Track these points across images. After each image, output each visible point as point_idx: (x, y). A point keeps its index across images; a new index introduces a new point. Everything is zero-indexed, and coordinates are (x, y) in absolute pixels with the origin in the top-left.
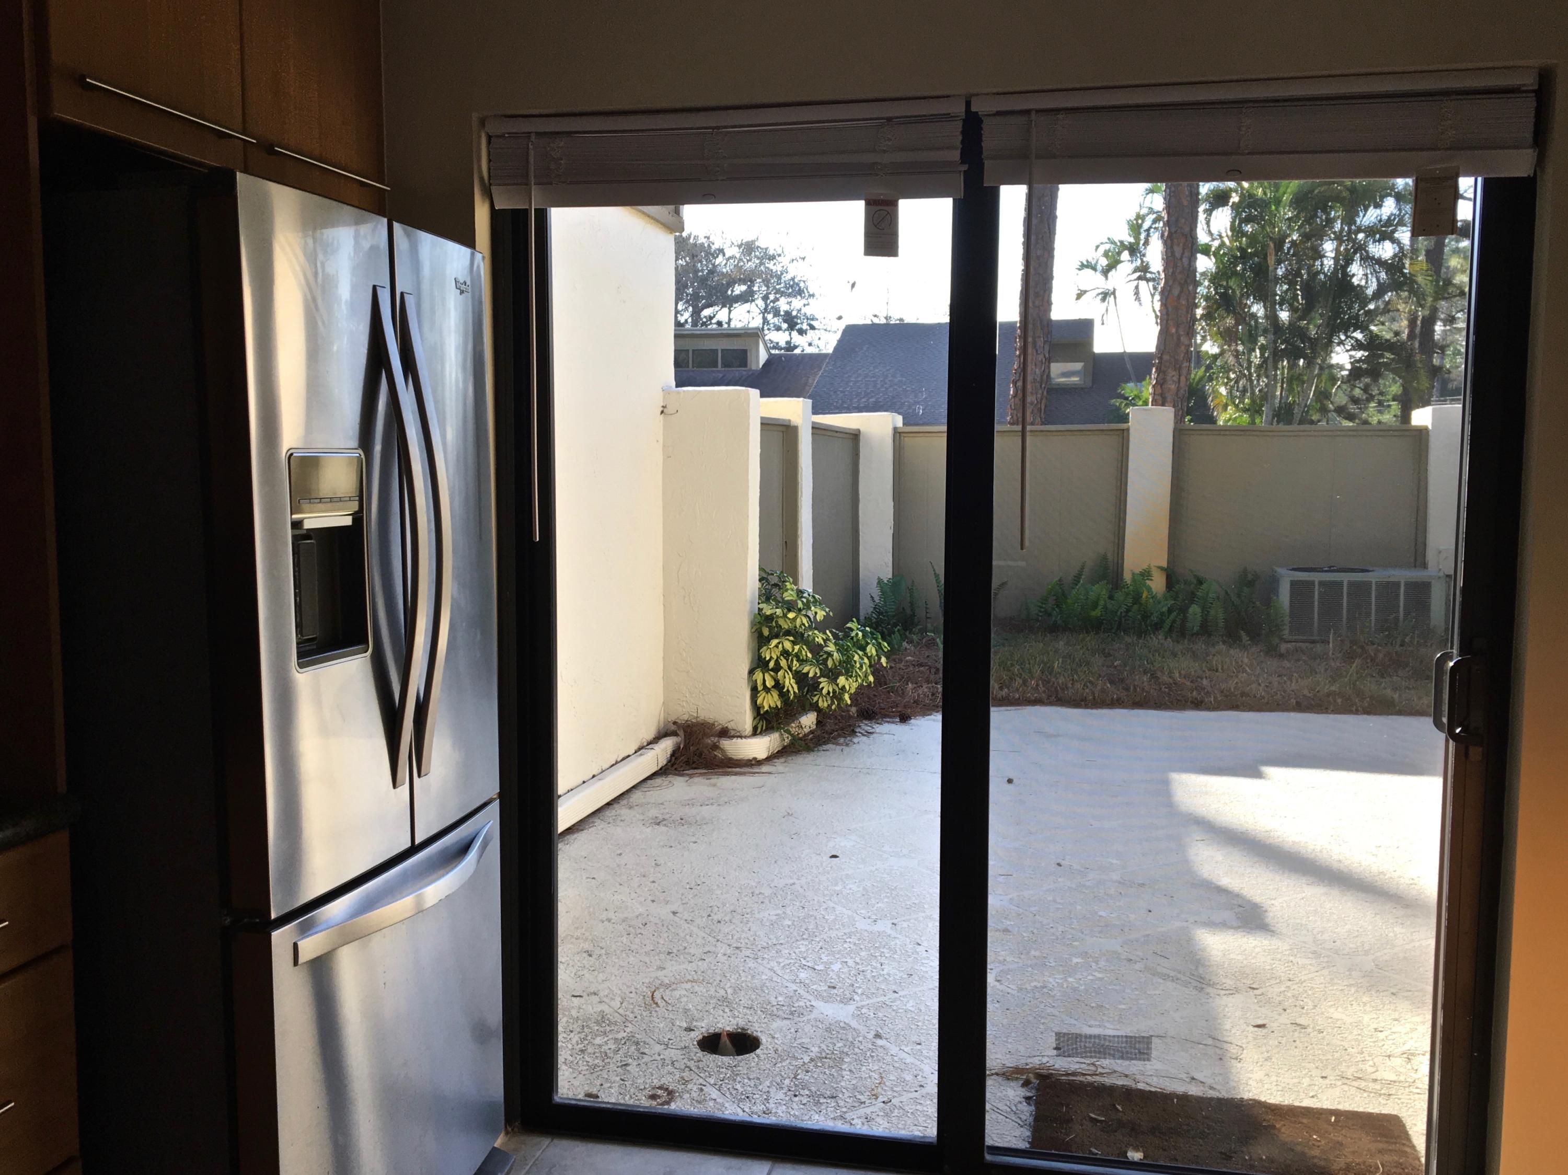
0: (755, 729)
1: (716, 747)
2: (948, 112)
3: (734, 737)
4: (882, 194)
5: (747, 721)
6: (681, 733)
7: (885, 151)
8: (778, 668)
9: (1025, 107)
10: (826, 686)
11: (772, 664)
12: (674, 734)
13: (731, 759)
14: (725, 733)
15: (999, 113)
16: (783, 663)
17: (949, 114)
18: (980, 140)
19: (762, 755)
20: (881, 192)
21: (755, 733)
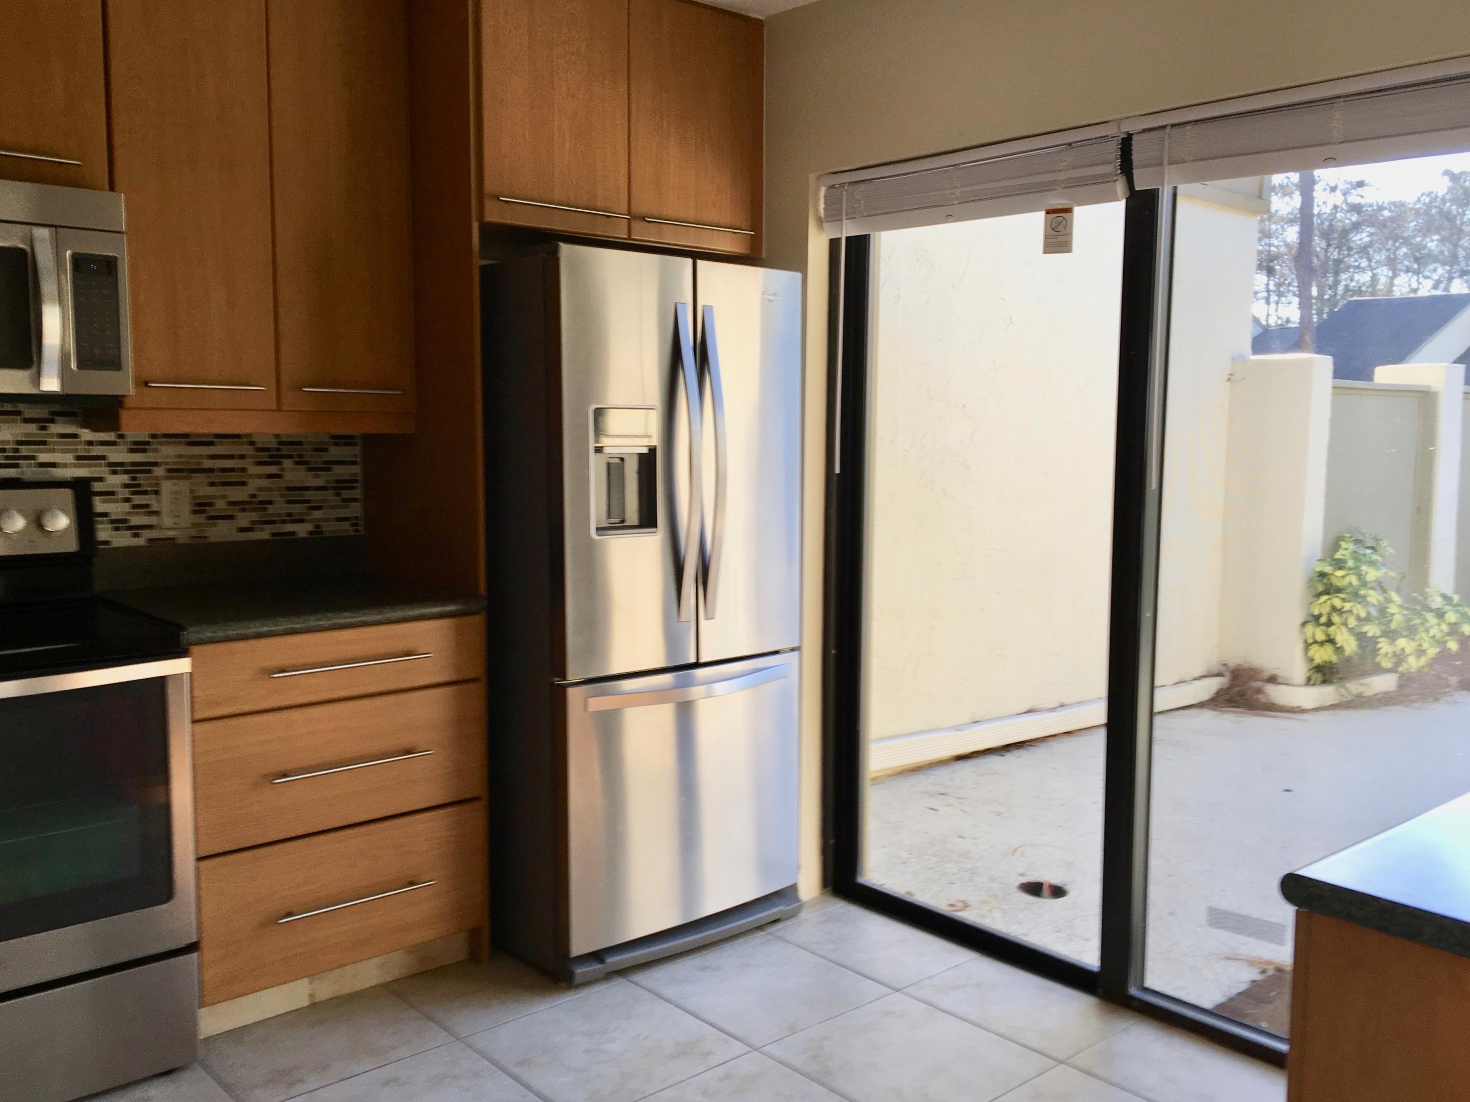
0: (1309, 679)
1: (1259, 691)
2: (1107, 134)
3: (1280, 684)
4: (1059, 204)
5: (1299, 670)
6: (1228, 674)
7: (1061, 171)
8: (1329, 624)
9: (1161, 124)
10: (1384, 646)
11: (1323, 620)
12: (1219, 675)
13: (1273, 704)
14: (1273, 679)
15: (1145, 131)
16: (1336, 618)
17: (1107, 136)
18: (1131, 155)
19: (1308, 704)
20: (1058, 202)
21: (1309, 682)
